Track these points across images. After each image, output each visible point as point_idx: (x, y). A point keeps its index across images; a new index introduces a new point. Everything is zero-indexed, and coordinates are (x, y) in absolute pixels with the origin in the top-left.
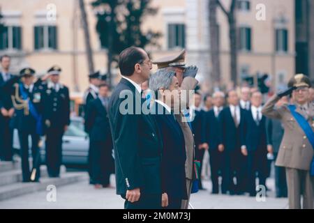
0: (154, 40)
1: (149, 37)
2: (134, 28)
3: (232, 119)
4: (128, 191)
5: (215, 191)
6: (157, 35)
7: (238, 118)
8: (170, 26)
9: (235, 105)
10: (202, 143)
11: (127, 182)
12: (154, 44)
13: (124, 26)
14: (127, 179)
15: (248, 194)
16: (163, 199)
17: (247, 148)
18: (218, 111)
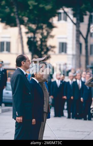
0: (52, 49)
1: (49, 48)
2: (44, 44)
3: (77, 86)
4: (17, 117)
5: (69, 117)
6: (54, 47)
7: (80, 85)
8: (60, 43)
9: (79, 80)
10: (64, 96)
11: (17, 113)
12: (52, 51)
13: (39, 43)
14: (17, 112)
15: (83, 119)
16: (33, 121)
17: (83, 99)
18: (71, 82)
